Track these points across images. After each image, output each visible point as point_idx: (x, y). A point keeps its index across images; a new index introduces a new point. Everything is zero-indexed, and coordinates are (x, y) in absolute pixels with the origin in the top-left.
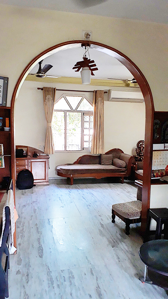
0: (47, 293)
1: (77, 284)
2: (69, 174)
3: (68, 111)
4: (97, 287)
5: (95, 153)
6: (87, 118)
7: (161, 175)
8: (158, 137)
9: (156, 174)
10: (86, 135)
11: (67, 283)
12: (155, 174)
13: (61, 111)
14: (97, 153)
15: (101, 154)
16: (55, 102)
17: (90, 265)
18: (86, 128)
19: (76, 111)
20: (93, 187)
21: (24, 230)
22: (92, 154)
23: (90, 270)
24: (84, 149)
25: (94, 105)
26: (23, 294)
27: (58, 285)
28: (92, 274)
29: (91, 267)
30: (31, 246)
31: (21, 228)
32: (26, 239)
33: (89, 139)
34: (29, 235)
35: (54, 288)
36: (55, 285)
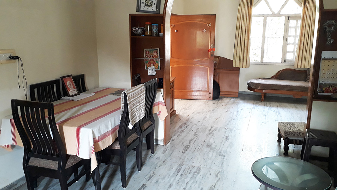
0: (170, 177)
1: (197, 179)
2: (259, 88)
3: (268, 15)
4: (213, 186)
5: (299, 67)
6: (292, 23)
7: (334, 91)
8: (332, 42)
9: (326, 88)
10: (289, 44)
11: (190, 176)
12: (324, 89)
13: (259, 16)
14: (302, 67)
15: (308, 69)
16: (253, 6)
17: (221, 169)
18: (291, 36)
19: (278, 15)
20: (286, 107)
21: (184, 131)
22: (295, 67)
23: (217, 172)
24: (286, 61)
25: (302, 6)
26: (151, 172)
27: (182, 175)
28: (217, 175)
29: (221, 171)
30: (182, 143)
31: (183, 129)
32: (181, 137)
33: (294, 49)
34: (186, 135)
35: (177, 175)
36: (179, 174)
